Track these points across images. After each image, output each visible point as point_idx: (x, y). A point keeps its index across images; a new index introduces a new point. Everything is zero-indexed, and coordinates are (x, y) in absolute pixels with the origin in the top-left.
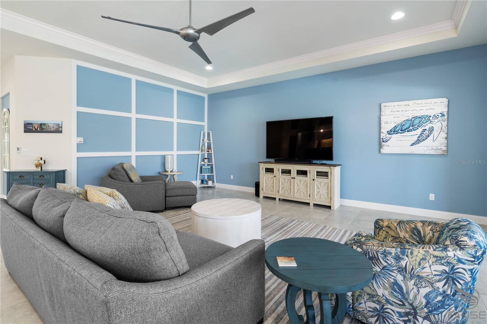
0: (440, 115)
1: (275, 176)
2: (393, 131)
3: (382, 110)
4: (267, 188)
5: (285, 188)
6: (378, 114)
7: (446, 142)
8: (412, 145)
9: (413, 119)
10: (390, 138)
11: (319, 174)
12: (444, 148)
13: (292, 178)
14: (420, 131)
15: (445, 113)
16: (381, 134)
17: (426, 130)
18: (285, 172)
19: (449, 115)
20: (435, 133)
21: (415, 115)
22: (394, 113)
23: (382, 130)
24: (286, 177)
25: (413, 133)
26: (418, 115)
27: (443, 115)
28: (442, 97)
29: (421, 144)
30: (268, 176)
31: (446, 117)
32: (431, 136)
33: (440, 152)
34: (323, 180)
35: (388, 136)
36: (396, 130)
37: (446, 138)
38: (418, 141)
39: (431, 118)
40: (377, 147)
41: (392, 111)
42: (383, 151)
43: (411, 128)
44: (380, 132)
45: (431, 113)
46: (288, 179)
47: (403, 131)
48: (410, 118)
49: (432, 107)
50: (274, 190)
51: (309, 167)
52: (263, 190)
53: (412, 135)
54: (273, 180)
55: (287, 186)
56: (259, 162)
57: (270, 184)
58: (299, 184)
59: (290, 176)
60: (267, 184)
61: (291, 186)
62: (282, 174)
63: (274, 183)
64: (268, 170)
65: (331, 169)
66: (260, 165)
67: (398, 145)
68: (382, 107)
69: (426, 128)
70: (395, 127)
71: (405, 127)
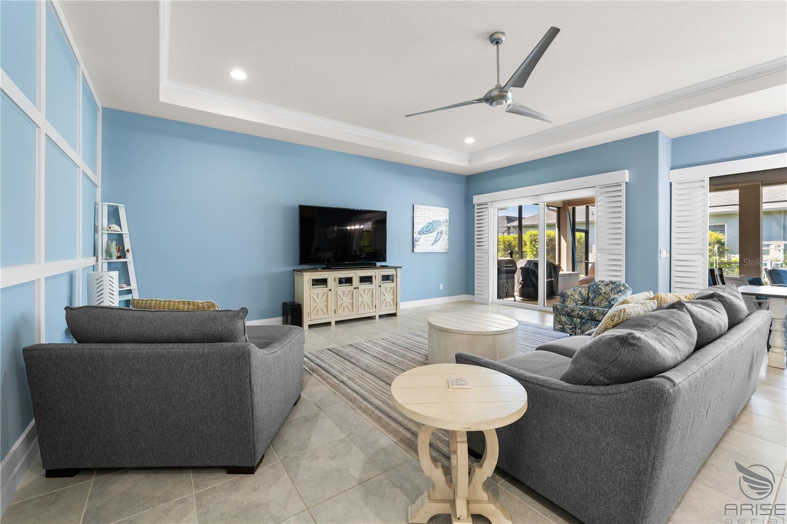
1: (330, 290)
2: (422, 232)
3: (415, 211)
4: (316, 310)
5: (344, 305)
6: (411, 214)
7: (448, 243)
8: (432, 245)
9: (433, 223)
10: (420, 238)
11: (385, 278)
12: (447, 247)
13: (355, 288)
14: (436, 232)
15: (448, 220)
16: (414, 234)
18: (343, 281)
19: (451, 221)
22: (422, 216)
23: (414, 230)
24: (346, 288)
26: (436, 219)
27: (447, 222)
28: (446, 207)
30: (318, 292)
32: (441, 238)
33: (446, 251)
34: (388, 285)
35: (419, 236)
37: (448, 239)
38: (436, 241)
39: (441, 223)
40: (411, 246)
41: (421, 213)
42: (416, 250)
43: (432, 230)
44: (413, 232)
46: (348, 291)
47: (427, 232)
48: (431, 221)
49: (442, 214)
50: (328, 311)
51: (375, 270)
52: (309, 315)
53: (432, 236)
54: (327, 296)
55: (347, 301)
56: (294, 270)
57: (320, 303)
58: (363, 294)
59: (352, 285)
60: (315, 304)
61: (352, 299)
62: (341, 285)
63: (327, 301)
64: (317, 282)
65: (396, 271)
66: (303, 275)
67: (424, 244)
68: (415, 208)
69: (439, 231)
70: (423, 229)
71: (428, 229)
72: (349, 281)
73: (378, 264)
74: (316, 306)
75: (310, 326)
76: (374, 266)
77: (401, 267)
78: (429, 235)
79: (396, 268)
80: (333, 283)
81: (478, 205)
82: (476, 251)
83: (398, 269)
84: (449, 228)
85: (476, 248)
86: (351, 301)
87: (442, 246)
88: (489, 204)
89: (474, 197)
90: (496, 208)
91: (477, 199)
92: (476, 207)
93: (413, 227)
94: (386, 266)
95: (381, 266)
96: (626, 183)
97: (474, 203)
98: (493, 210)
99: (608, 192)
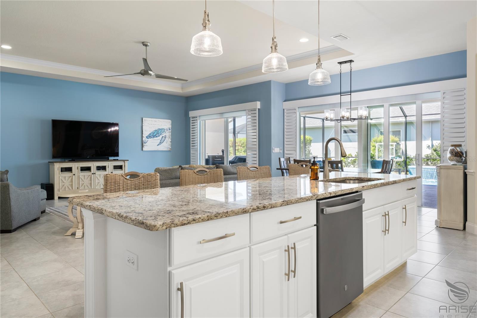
0: (169, 129)
1: (74, 175)
2: (149, 137)
3: (143, 122)
5: (85, 184)
6: (141, 125)
7: (171, 144)
8: (158, 145)
9: (158, 130)
10: (148, 141)
11: (116, 167)
12: (170, 147)
13: (93, 174)
14: (161, 136)
15: (170, 128)
17: (163, 137)
18: (83, 169)
19: (173, 129)
20: (167, 139)
22: (149, 125)
23: (143, 135)
24: (86, 173)
26: (160, 128)
27: (170, 129)
28: (169, 119)
29: (162, 145)
30: (65, 176)
31: (171, 130)
32: (165, 140)
33: (169, 150)
34: (118, 172)
35: (147, 139)
36: (151, 136)
37: (171, 142)
38: (160, 143)
39: (165, 130)
40: (140, 146)
41: (148, 124)
42: (144, 149)
43: (157, 135)
44: (142, 137)
45: (165, 127)
46: (87, 175)
47: (154, 136)
48: (157, 129)
49: (166, 124)
50: (72, 188)
51: (108, 162)
52: (59, 190)
53: (158, 140)
54: (72, 178)
55: (87, 182)
56: (49, 162)
57: (67, 183)
58: (99, 178)
59: (91, 172)
60: (64, 184)
61: (91, 181)
62: (82, 172)
63: (72, 182)
64: (64, 170)
65: (125, 163)
66: (54, 165)
67: (151, 145)
68: (143, 120)
69: (164, 136)
70: (150, 134)
71: (154, 135)
72: (88, 169)
73: (111, 158)
74: (64, 185)
75: (60, 198)
76: (107, 160)
77: (128, 160)
78: (155, 138)
79: (124, 161)
80: (76, 170)
81: (192, 118)
82: (191, 150)
83: (125, 161)
84: (171, 134)
85: (191, 147)
86: (90, 182)
87: (166, 146)
88: (198, 117)
89: (190, 112)
90: (204, 120)
91: (192, 114)
92: (191, 119)
93: (142, 133)
94: (117, 160)
95: (114, 160)
96: (259, 109)
97: (190, 116)
98: (201, 121)
99: (251, 114)
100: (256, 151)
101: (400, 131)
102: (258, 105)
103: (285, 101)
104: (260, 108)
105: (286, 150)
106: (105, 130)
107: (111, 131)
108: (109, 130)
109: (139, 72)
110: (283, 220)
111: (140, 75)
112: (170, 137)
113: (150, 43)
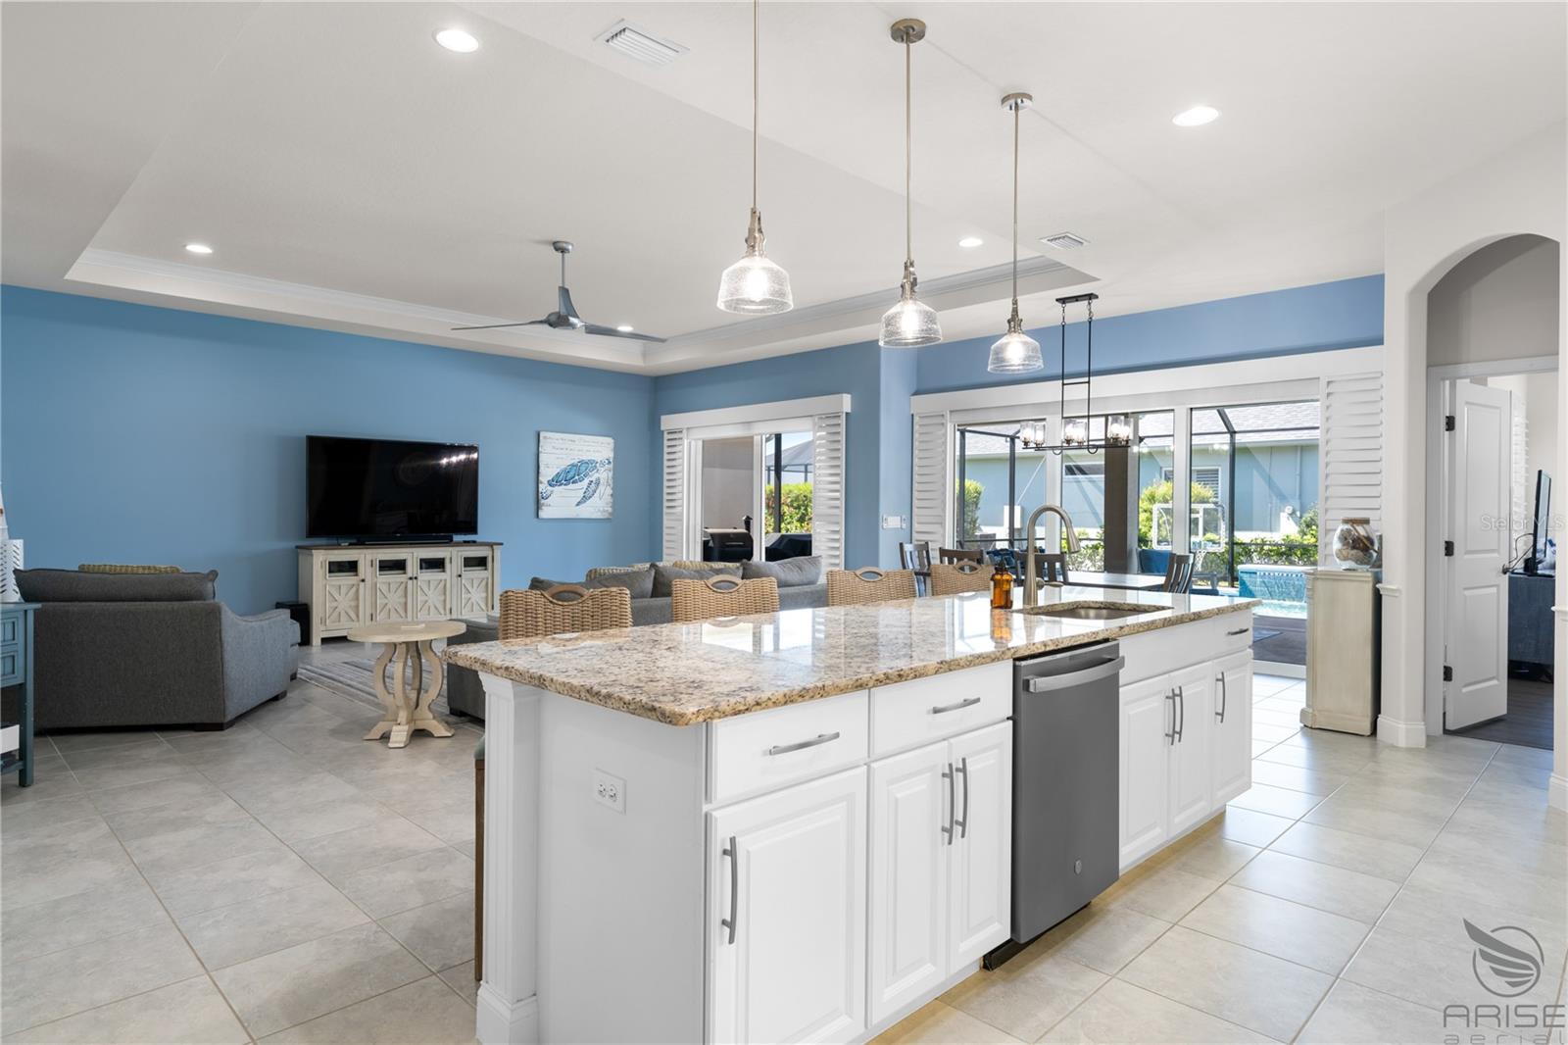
0: (607, 462)
1: (363, 581)
2: (555, 482)
3: (541, 444)
4: (336, 614)
5: (390, 606)
6: (534, 450)
7: (612, 501)
8: (577, 505)
9: (579, 464)
10: (552, 491)
11: (470, 562)
12: (610, 510)
13: (411, 578)
14: (586, 481)
15: (611, 460)
16: (540, 485)
17: (592, 481)
18: (387, 566)
19: (619, 463)
20: (601, 488)
21: (582, 458)
22: (557, 451)
23: (540, 478)
24: (395, 578)
25: (578, 485)
26: (585, 458)
27: (609, 462)
28: (609, 437)
30: (338, 583)
31: (611, 466)
32: (598, 491)
33: (606, 516)
34: (477, 573)
35: (550, 488)
36: (559, 479)
37: (612, 495)
38: (585, 499)
39: (598, 465)
40: (533, 507)
41: (554, 447)
42: (543, 514)
43: (577, 477)
44: (538, 482)
46: (396, 583)
47: (568, 481)
48: (576, 461)
49: (600, 449)
50: (358, 616)
51: (450, 549)
52: (323, 621)
54: (357, 591)
55: (395, 599)
56: (297, 547)
57: (344, 602)
58: (426, 589)
59: (405, 573)
60: (335, 604)
61: (406, 596)
62: (382, 573)
63: (357, 599)
64: (337, 568)
65: (493, 550)
66: (312, 555)
67: (560, 504)
68: (541, 438)
69: (593, 479)
70: (558, 475)
71: (569, 476)
72: (399, 566)
73: (457, 538)
74: (336, 607)
75: (325, 641)
76: (449, 542)
77: (502, 544)
78: (571, 486)
79: (491, 545)
80: (369, 569)
81: (669, 433)
82: (665, 517)
83: (495, 547)
84: (614, 474)
85: (665, 510)
86: (403, 600)
87: (599, 505)
88: (684, 431)
89: (663, 418)
90: (699, 439)
91: (668, 422)
92: (666, 436)
93: (538, 473)
94: (474, 542)
95: (465, 542)
96: (847, 413)
97: (662, 428)
98: (693, 443)
99: (828, 425)
100: (838, 523)
101: (1217, 470)
102: (846, 402)
103: (916, 393)
104: (849, 411)
105: (918, 523)
106: (434, 462)
107: (449, 464)
108: (444, 461)
109: (544, 318)
110: (940, 706)
111: (546, 326)
112: (611, 482)
113: (572, 245)
